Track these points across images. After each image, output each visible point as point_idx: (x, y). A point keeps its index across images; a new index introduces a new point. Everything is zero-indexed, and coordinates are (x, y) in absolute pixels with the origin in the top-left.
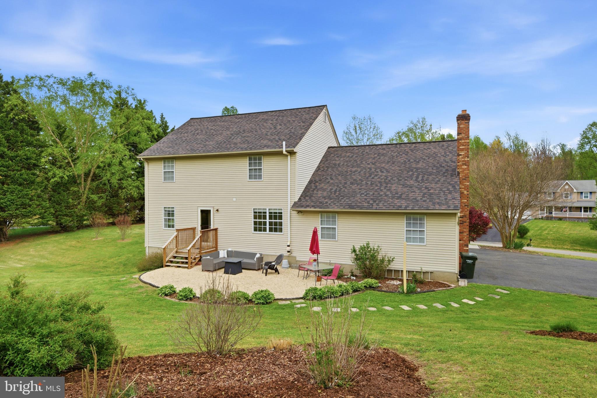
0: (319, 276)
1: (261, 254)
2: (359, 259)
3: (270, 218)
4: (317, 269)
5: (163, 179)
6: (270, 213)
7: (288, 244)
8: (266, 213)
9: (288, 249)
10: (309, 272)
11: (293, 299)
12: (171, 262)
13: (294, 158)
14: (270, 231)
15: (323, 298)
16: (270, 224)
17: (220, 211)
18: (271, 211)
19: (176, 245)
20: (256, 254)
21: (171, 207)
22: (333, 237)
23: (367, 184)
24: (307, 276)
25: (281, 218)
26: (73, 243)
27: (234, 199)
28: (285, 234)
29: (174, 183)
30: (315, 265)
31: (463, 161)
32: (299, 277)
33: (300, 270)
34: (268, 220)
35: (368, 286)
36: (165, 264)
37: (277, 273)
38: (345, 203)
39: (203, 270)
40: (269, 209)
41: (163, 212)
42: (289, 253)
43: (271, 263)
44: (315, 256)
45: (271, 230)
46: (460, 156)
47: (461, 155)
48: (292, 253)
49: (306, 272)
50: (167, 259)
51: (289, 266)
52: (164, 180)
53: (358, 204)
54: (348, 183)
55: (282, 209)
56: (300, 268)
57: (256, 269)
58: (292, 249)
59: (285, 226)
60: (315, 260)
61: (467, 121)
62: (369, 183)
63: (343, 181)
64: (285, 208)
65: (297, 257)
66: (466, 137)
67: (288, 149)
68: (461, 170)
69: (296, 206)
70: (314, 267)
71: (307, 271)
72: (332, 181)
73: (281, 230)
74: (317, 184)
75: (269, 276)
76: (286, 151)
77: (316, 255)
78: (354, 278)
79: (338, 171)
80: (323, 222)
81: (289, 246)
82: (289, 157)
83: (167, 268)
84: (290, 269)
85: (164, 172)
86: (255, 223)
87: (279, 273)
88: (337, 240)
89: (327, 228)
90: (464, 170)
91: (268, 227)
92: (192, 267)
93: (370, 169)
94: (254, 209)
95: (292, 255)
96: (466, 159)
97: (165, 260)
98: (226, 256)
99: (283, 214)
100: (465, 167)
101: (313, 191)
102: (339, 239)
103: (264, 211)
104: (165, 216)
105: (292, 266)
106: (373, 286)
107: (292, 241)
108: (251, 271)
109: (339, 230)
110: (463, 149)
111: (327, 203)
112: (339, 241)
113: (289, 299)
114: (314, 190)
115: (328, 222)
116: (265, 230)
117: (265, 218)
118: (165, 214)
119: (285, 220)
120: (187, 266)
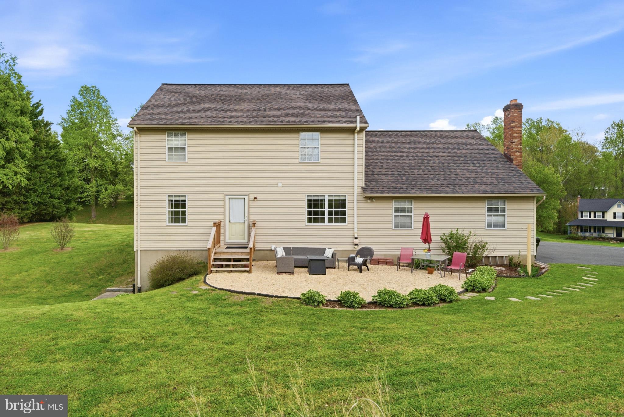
3: (330, 207)
5: (167, 157)
6: (329, 200)
8: (324, 200)
9: (357, 241)
14: (329, 222)
16: (330, 213)
18: (331, 198)
21: (180, 195)
22: (409, 225)
23: (427, 169)
27: (280, 185)
28: (350, 225)
29: (187, 163)
31: (517, 148)
34: (326, 209)
36: (211, 269)
39: (278, 273)
40: (329, 196)
41: (167, 202)
42: (356, 247)
45: (331, 220)
46: (514, 144)
47: (514, 142)
53: (439, 189)
55: (345, 196)
58: (360, 241)
59: (350, 215)
61: (520, 110)
63: (398, 166)
64: (350, 195)
66: (519, 125)
67: (363, 126)
68: (514, 157)
69: (365, 191)
73: (344, 221)
80: (397, 209)
81: (356, 238)
82: (356, 135)
85: (169, 148)
86: (309, 213)
88: (413, 228)
89: (401, 216)
90: (518, 156)
91: (326, 216)
94: (308, 196)
96: (519, 147)
97: (211, 264)
98: (284, 255)
99: (347, 202)
100: (518, 154)
102: (415, 227)
103: (322, 198)
104: (169, 208)
107: (358, 232)
109: (415, 218)
110: (516, 136)
112: (415, 230)
115: (403, 209)
116: (323, 220)
117: (323, 206)
118: (170, 205)
119: (349, 209)
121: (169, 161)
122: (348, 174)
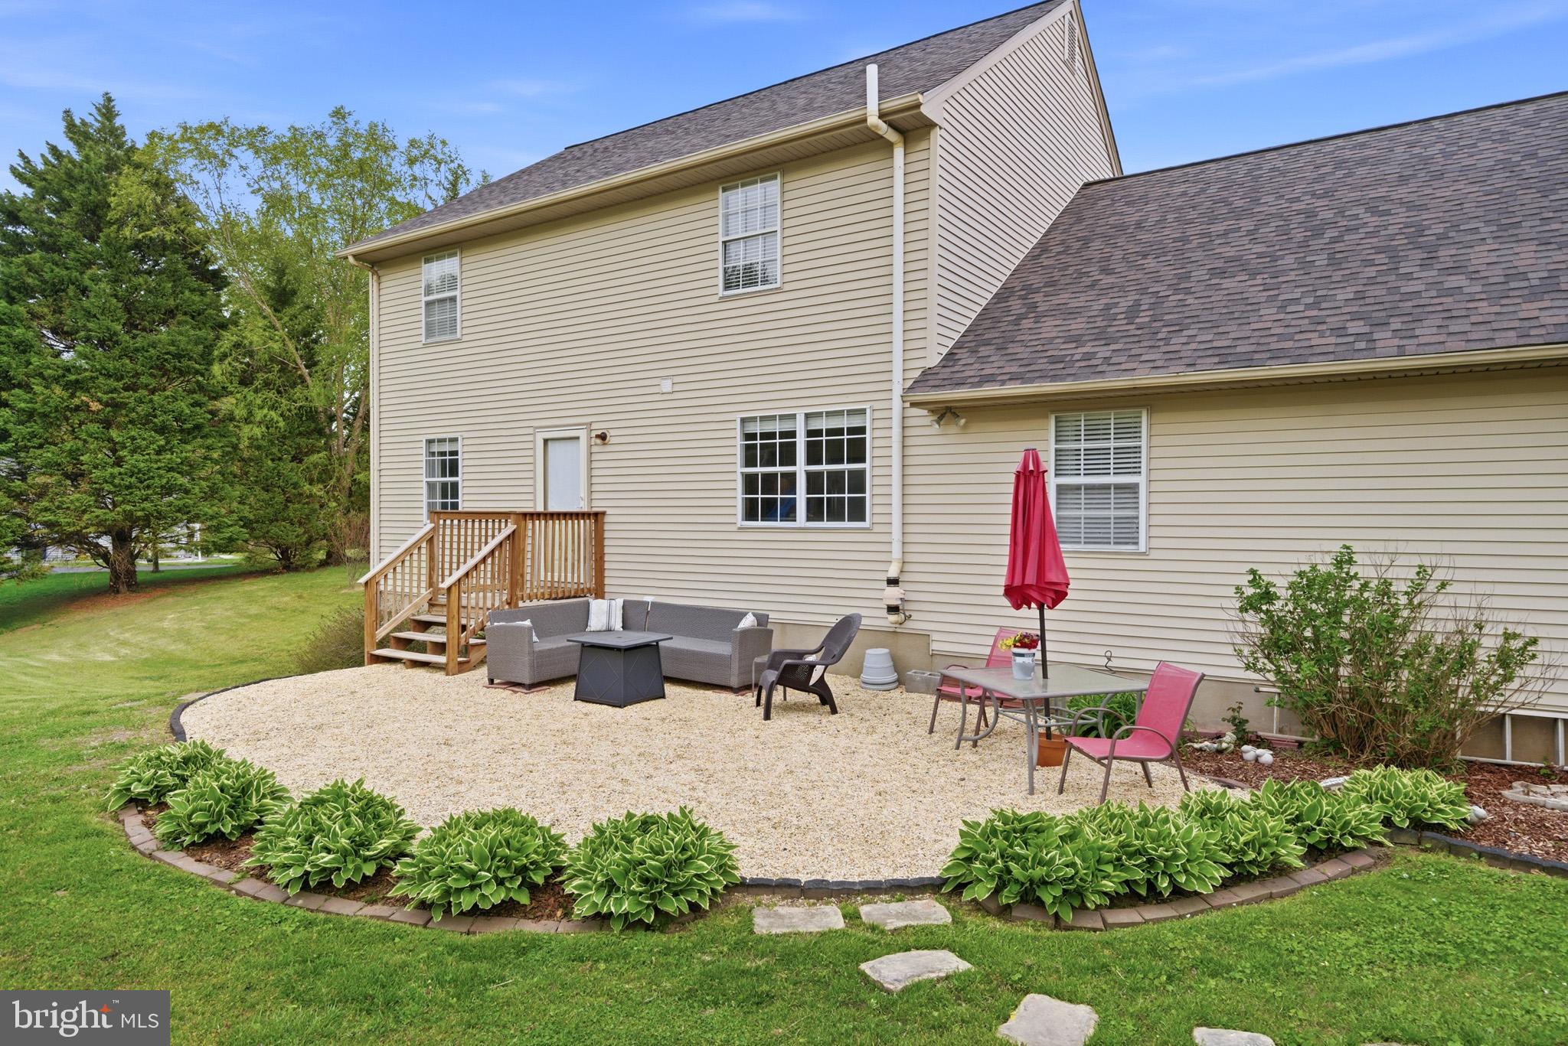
0: (1048, 734)
1: (762, 619)
2: (1292, 647)
3: (813, 457)
4: (1038, 693)
5: (423, 331)
6: (810, 433)
7: (893, 572)
8: (792, 434)
9: (893, 595)
10: (990, 712)
11: (873, 889)
12: (406, 644)
13: (923, 155)
14: (810, 517)
15: (1093, 900)
16: (814, 481)
17: (613, 440)
18: (815, 425)
19: (430, 577)
20: (741, 615)
21: (448, 437)
22: (1127, 531)
23: (1305, 266)
24: (979, 736)
25: (858, 452)
26: (286, 599)
27: (666, 386)
28: (877, 529)
29: (459, 341)
30: (1027, 670)
32: (936, 737)
33: (941, 695)
34: (801, 468)
35: (1401, 820)
36: (370, 649)
37: (828, 708)
38: (1193, 346)
39: (491, 681)
40: (808, 416)
41: (425, 459)
42: (893, 618)
43: (801, 655)
44: (1027, 619)
45: (815, 511)
48: (908, 618)
49: (973, 709)
50: (381, 633)
51: (894, 676)
52: (427, 337)
53: (1273, 346)
54: (1200, 274)
55: (863, 412)
56: (947, 688)
57: (734, 682)
58: (909, 596)
59: (877, 490)
60: (1027, 642)
62: (1321, 260)
63: (1169, 273)
64: (877, 405)
65: (934, 636)
67: (894, 103)
69: (931, 383)
70: (1016, 683)
71: (983, 700)
72: (1110, 280)
73: (858, 511)
74: (1038, 298)
75: (780, 722)
76: (882, 116)
77: (1035, 612)
78: (1267, 756)
79: (1139, 242)
80: (1069, 462)
81: (893, 582)
82: (899, 152)
83: (376, 667)
84: (896, 694)
85: (428, 304)
86: (750, 483)
87: (834, 711)
88: (1142, 548)
89: (1089, 488)
91: (801, 496)
92: (462, 667)
93: (1311, 214)
94: (743, 421)
95: (909, 624)
97: (373, 636)
98: (618, 625)
99: (868, 436)
101: (1017, 321)
102: (1155, 543)
103: (787, 427)
104: (430, 473)
105: (911, 679)
106: (1439, 819)
107: (909, 557)
108: (709, 693)
109: (1155, 498)
111: (1088, 356)
112: (1154, 554)
113: (842, 892)
114: (1021, 317)
115: (1096, 461)
116: (789, 512)
117: (789, 458)
118: (430, 465)
119: (877, 462)
120: (441, 659)
121: (429, 341)
122: (874, 321)
